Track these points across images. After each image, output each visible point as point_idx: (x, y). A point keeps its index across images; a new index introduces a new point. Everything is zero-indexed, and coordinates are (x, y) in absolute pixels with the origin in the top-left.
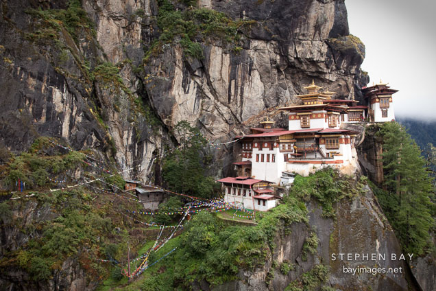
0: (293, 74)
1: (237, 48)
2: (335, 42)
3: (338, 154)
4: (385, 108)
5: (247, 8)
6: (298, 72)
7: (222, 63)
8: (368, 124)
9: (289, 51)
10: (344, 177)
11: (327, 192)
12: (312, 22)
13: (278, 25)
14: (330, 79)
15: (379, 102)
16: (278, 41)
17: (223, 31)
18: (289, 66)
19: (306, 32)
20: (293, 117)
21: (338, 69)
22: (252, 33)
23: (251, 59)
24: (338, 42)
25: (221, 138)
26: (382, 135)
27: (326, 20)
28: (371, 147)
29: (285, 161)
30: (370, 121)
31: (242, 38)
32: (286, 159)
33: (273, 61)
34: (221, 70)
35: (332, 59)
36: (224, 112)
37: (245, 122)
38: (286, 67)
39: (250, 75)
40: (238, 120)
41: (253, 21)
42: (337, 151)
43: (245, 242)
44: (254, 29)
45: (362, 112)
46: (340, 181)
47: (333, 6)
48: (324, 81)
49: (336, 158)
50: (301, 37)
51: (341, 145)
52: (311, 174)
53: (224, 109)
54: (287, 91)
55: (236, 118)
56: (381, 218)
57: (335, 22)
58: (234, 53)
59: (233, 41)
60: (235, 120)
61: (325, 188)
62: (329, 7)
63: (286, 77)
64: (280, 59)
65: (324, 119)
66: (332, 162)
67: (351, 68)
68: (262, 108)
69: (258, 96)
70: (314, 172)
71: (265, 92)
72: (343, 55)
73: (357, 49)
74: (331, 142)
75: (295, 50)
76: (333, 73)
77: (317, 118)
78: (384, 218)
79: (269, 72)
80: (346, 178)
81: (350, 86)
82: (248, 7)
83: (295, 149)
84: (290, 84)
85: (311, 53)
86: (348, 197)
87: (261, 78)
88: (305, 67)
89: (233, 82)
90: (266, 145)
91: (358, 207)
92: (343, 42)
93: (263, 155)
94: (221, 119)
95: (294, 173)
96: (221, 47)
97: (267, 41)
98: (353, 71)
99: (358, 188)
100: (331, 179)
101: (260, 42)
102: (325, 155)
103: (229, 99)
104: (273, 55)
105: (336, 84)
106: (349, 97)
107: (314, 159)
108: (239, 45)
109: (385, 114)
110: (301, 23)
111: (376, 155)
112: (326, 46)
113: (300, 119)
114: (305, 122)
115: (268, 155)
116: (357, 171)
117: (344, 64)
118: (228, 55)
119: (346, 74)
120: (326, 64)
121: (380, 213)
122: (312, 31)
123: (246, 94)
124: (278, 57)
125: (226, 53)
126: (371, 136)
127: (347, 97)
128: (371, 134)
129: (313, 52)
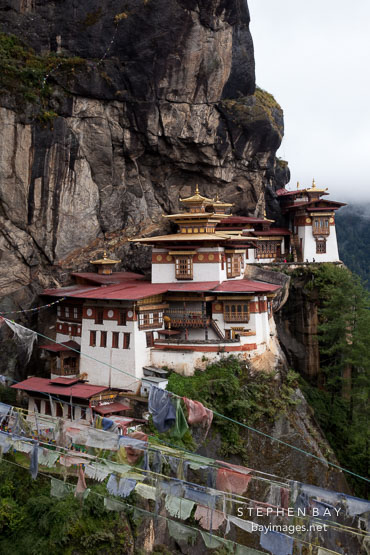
0: (154, 166)
1: (47, 113)
2: (233, 107)
3: (247, 333)
4: (321, 235)
5: (66, 32)
6: (163, 163)
7: (16, 144)
8: (293, 267)
9: (149, 123)
10: (259, 376)
11: (229, 406)
12: (192, 68)
13: (128, 70)
14: (224, 178)
15: (311, 224)
16: (128, 104)
17: (18, 77)
18: (146, 152)
19: (180, 87)
20: (159, 258)
21: (237, 158)
22: (77, 85)
23: (74, 137)
24: (239, 107)
25: (12, 294)
26: (317, 288)
27: (217, 65)
28: (297, 310)
29: (149, 345)
30: (296, 260)
31: (56, 93)
32: (150, 342)
33: (118, 143)
34: (13, 158)
35: (228, 140)
36: (20, 242)
37: (61, 261)
38: (142, 153)
39: (72, 168)
40: (47, 258)
41: (77, 59)
42: (246, 326)
43: (84, 519)
44: (80, 75)
45: (280, 242)
46: (252, 384)
47: (230, 36)
48: (211, 180)
49: (244, 341)
50: (171, 97)
51: (251, 315)
52: (198, 372)
53: (19, 236)
54: (143, 201)
55: (42, 253)
56: (324, 451)
57: (234, 69)
58: (40, 124)
59: (38, 99)
60: (42, 258)
61: (225, 399)
62: (223, 38)
63: (140, 173)
64: (131, 139)
65: (220, 264)
66: (236, 349)
67: (261, 157)
68: (94, 234)
69: (88, 211)
70: (204, 368)
71: (100, 202)
72: (247, 133)
73: (272, 119)
74: (234, 310)
75: (160, 121)
76: (228, 165)
77: (206, 261)
78: (329, 450)
79: (109, 164)
80: (262, 379)
81: (258, 190)
82: (68, 30)
83: (166, 322)
84: (149, 187)
85: (190, 128)
86: (267, 415)
87: (93, 174)
88: (177, 153)
89: (38, 183)
90: (111, 314)
91: (285, 431)
92: (247, 107)
93: (104, 334)
94: (13, 256)
95: (165, 368)
96: (13, 109)
97: (105, 101)
98: (264, 162)
99: (283, 396)
100: (236, 381)
101: (92, 103)
102: (223, 333)
103: (30, 216)
104: (118, 131)
105: (232, 187)
106: (256, 213)
107: (203, 342)
108: (50, 108)
109: (321, 248)
110: (171, 68)
111: (307, 325)
112: (217, 115)
113: (173, 261)
114: (183, 268)
115: (116, 335)
116: (280, 362)
117: (248, 150)
118: (28, 128)
119: (251, 168)
120: (216, 150)
121: (321, 441)
122: (191, 85)
123: (64, 207)
124: (128, 135)
125: (23, 123)
126: (298, 289)
127: (252, 211)
128: (298, 285)
129: (192, 125)
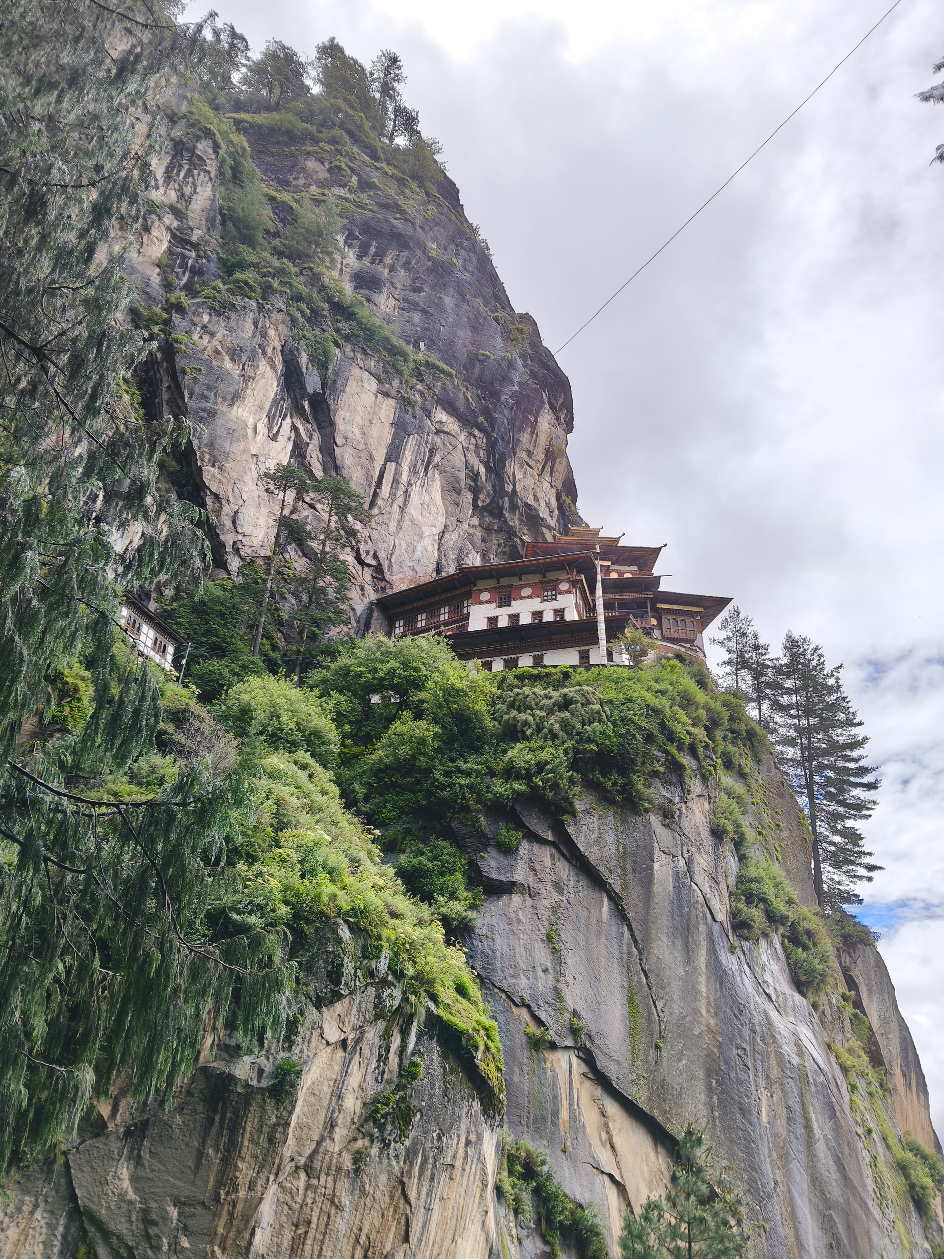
0: (488, 531)
6: (501, 530)
7: (374, 412)
9: (507, 465)
12: (543, 438)
13: (489, 406)
16: (488, 437)
22: (443, 388)
31: (420, 388)
33: (471, 473)
34: (369, 427)
37: (395, 578)
38: (488, 500)
39: (426, 472)
41: (446, 368)
44: (448, 383)
50: (524, 455)
54: (479, 559)
59: (404, 380)
63: (480, 527)
64: (486, 475)
69: (433, 531)
71: (443, 532)
75: (514, 472)
79: (459, 492)
82: (432, 341)
85: (536, 498)
89: (391, 468)
96: (377, 376)
97: (464, 423)
101: (451, 420)
103: (373, 503)
110: (527, 426)
112: (556, 502)
118: (391, 402)
122: (541, 457)
123: (412, 511)
124: (483, 469)
125: (386, 395)
129: (539, 496)
